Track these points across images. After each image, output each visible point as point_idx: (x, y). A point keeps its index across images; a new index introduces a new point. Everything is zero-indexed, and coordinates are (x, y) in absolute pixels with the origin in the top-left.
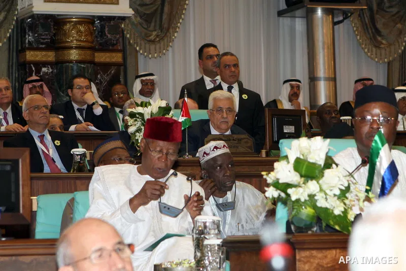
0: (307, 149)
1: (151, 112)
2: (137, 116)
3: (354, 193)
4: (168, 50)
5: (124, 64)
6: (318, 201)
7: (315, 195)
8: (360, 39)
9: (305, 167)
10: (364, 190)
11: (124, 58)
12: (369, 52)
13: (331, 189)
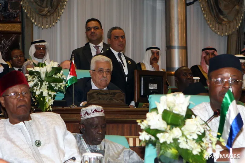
0: (173, 103)
1: (46, 71)
2: (35, 74)
3: (209, 137)
4: (57, 23)
5: (22, 33)
6: (180, 144)
7: (178, 139)
8: (207, 17)
9: (171, 117)
10: (216, 135)
11: (23, 28)
12: (213, 27)
13: (191, 134)
